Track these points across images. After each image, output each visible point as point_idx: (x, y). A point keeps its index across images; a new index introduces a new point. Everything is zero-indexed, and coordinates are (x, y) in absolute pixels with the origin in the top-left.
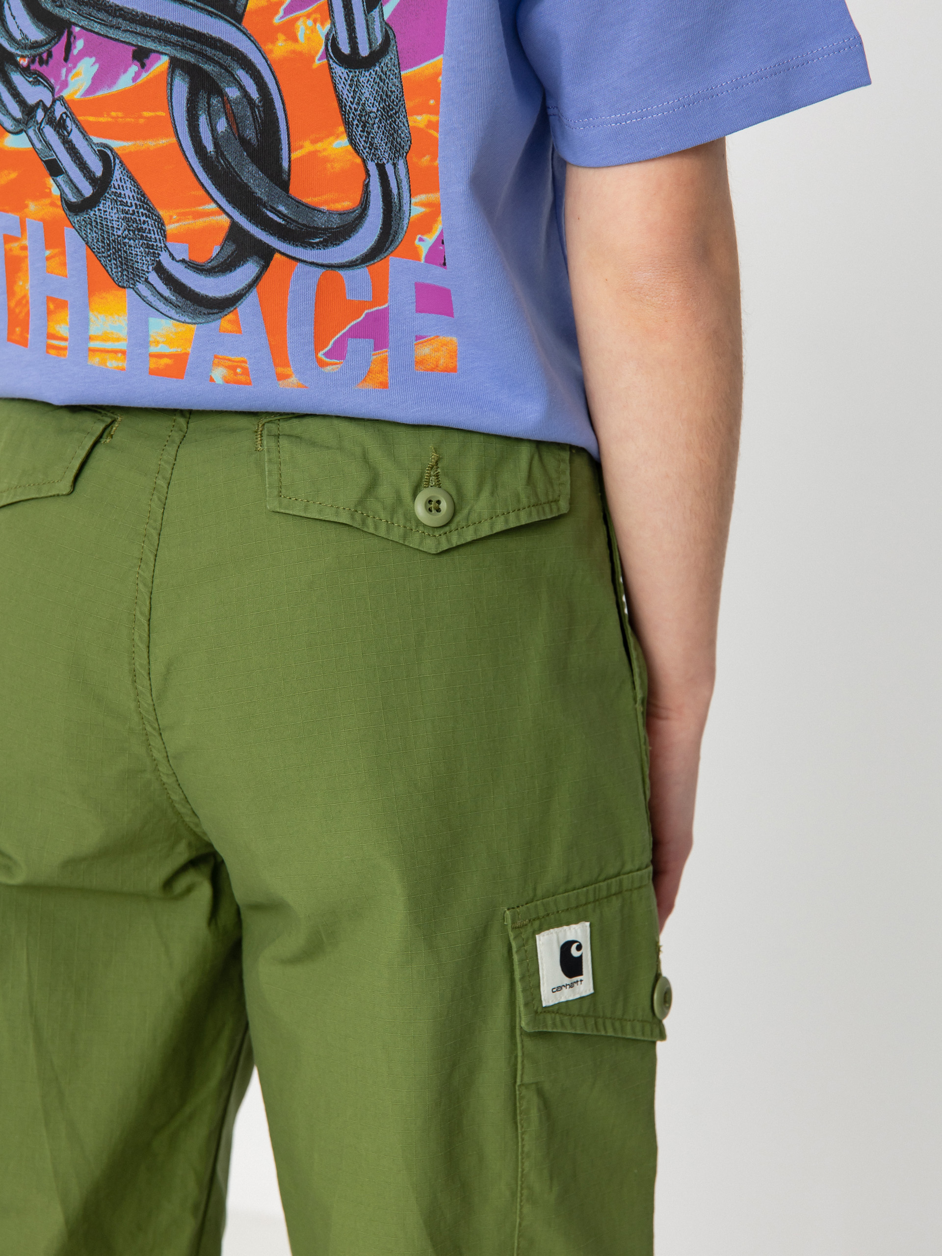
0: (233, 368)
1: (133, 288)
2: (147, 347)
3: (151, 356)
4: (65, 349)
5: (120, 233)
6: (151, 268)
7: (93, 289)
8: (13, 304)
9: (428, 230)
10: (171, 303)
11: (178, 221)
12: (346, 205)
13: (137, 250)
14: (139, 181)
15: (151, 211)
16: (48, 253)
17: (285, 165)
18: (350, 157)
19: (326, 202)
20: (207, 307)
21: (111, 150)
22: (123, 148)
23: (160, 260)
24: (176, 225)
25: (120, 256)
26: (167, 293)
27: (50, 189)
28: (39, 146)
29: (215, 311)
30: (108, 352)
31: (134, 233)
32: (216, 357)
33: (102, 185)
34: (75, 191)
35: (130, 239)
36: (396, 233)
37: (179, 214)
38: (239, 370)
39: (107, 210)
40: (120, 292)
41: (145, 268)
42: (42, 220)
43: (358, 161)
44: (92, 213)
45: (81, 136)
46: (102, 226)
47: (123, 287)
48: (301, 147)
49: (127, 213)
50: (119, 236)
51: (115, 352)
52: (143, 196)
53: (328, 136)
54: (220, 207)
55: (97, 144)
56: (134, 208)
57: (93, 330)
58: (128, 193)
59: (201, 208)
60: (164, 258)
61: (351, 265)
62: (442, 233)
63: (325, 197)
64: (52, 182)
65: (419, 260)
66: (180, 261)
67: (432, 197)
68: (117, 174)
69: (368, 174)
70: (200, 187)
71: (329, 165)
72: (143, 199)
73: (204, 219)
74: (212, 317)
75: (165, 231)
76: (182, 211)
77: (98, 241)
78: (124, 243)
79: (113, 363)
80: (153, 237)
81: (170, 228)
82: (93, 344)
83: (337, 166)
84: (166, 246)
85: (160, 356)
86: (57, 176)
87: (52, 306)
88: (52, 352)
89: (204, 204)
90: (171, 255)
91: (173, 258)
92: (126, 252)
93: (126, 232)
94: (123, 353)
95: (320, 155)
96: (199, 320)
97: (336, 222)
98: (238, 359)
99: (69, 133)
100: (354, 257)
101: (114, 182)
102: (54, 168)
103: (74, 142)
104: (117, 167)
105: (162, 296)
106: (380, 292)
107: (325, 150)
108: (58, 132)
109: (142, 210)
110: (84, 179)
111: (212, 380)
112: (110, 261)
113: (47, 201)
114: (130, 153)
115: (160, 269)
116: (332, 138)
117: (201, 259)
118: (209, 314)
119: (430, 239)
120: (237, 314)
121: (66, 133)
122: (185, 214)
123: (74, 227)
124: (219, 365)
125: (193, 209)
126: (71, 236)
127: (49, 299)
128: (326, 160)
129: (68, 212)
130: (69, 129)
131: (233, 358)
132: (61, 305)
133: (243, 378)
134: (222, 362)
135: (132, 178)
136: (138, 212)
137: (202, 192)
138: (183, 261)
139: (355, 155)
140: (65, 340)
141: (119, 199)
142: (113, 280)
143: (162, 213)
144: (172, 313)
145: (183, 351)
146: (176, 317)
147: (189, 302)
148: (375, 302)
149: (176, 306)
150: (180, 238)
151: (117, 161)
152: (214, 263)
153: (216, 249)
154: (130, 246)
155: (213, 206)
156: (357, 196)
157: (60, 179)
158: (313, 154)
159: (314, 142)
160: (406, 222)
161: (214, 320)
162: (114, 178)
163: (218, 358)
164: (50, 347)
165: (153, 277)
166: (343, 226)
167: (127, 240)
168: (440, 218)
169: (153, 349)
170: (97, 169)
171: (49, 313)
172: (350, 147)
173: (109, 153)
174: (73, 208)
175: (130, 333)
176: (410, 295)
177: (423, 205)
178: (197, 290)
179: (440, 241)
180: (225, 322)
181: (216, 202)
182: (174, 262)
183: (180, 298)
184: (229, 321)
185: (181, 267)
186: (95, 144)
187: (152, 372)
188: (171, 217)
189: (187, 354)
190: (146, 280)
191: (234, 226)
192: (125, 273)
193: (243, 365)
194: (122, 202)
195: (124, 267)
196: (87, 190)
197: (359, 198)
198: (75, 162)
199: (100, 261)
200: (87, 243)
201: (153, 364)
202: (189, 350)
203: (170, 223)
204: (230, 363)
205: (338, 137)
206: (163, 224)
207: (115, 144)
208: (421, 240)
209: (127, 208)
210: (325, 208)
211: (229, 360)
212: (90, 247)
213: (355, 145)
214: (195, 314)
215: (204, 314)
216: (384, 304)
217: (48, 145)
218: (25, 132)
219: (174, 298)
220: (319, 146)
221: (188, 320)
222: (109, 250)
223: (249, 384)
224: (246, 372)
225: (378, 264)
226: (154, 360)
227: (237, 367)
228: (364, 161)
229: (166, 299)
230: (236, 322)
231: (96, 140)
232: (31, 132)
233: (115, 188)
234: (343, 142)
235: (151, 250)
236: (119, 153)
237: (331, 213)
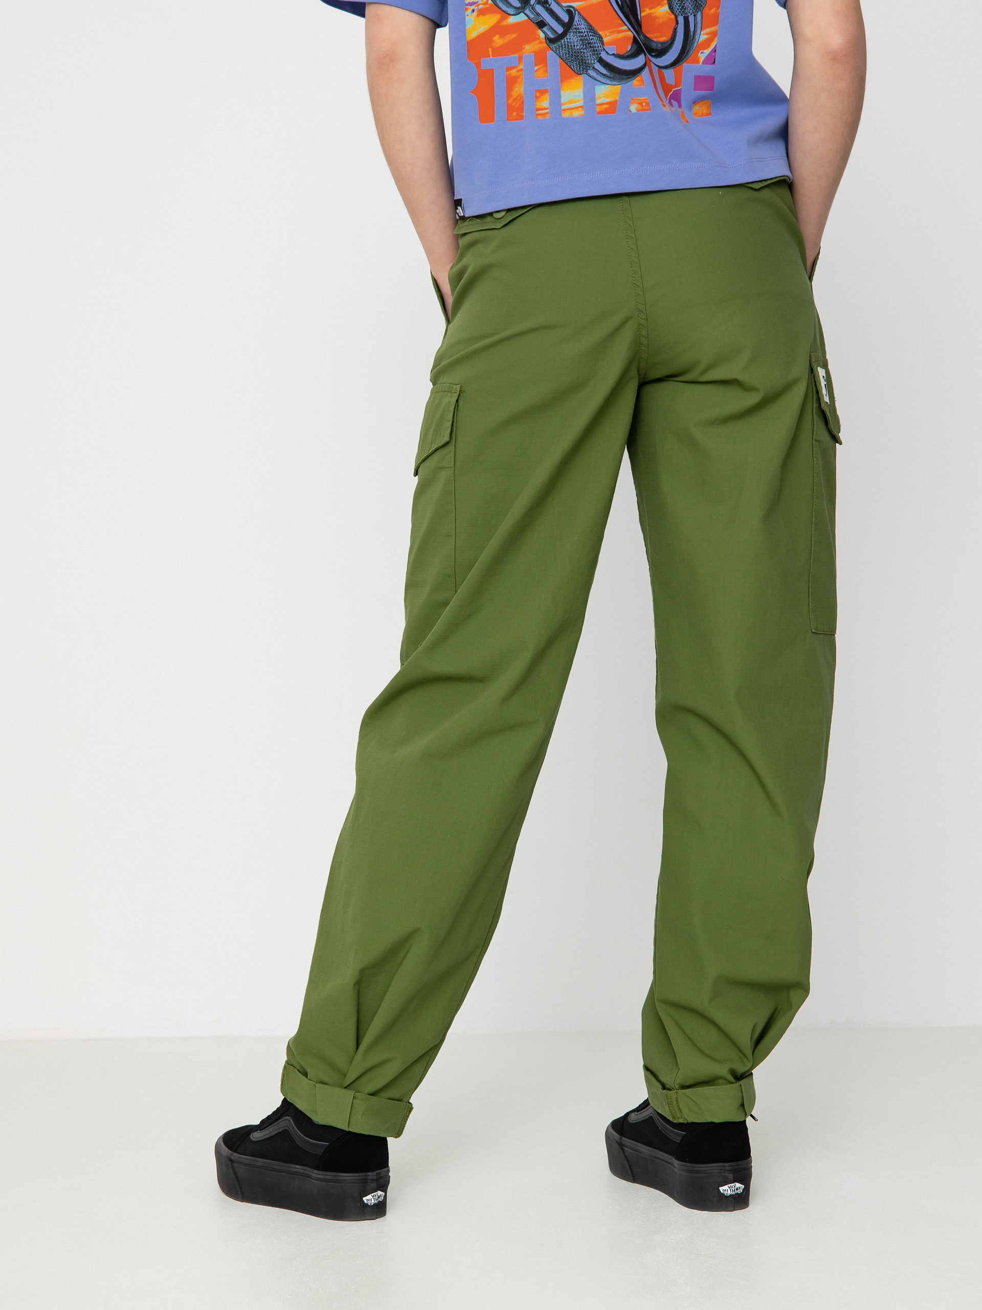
0: (641, 104)
1: (586, 73)
2: (595, 100)
3: (597, 105)
4: (548, 113)
5: (578, 47)
6: (596, 61)
7: (564, 78)
8: (510, 102)
9: (708, 46)
10: (607, 76)
11: (610, 36)
12: (664, 39)
13: (588, 54)
14: (588, 20)
15: (595, 33)
16: (536, 68)
17: (640, 18)
18: (668, 15)
19: (656, 37)
20: (626, 75)
21: (573, 7)
22: (580, 6)
23: (601, 57)
24: (609, 37)
25: (579, 59)
26: (604, 71)
27: (539, 36)
28: (532, 16)
29: (631, 76)
30: (573, 109)
31: (586, 46)
32: (632, 99)
33: (567, 26)
34: (553, 32)
35: (584, 49)
36: (688, 51)
37: (610, 32)
38: (644, 104)
39: (572, 38)
40: (579, 77)
41: (592, 62)
42: (534, 52)
43: (673, 17)
44: (562, 41)
45: (557, 5)
46: (569, 47)
47: (581, 74)
48: (645, 11)
49: (582, 36)
50: (578, 49)
51: (577, 108)
52: (591, 26)
53: (657, 6)
54: (628, 28)
55: (566, 7)
56: (586, 33)
57: (563, 100)
58: (583, 27)
59: (621, 28)
60: (604, 55)
61: (666, 67)
62: (716, 45)
63: (655, 35)
64: (540, 31)
65: (699, 63)
66: (612, 55)
67: (713, 29)
68: (577, 18)
69: (677, 23)
70: (619, 19)
71: (657, 20)
72: (591, 28)
73: (622, 34)
74: (629, 79)
75: (603, 41)
76: (612, 30)
77: (566, 54)
78: (581, 52)
79: (576, 114)
80: (597, 45)
81: (605, 40)
82: (563, 107)
83: (661, 20)
84: (604, 49)
85: (602, 104)
86: (543, 28)
87: (538, 94)
88: (540, 117)
89: (622, 27)
90: (607, 52)
91: (608, 54)
92: (582, 56)
93: (582, 46)
94: (582, 107)
95: (653, 15)
96: (622, 82)
97: (659, 47)
98: (644, 98)
99: (550, 5)
100: (667, 64)
101: (575, 23)
102: (541, 24)
103: (553, 8)
104: (576, 15)
105: (602, 74)
106: (678, 81)
107: (655, 13)
108: (544, 7)
109: (590, 33)
110: (559, 25)
111: (630, 111)
112: (573, 63)
113: (538, 42)
114: (583, 7)
115: (601, 61)
116: (659, 7)
117: (621, 53)
118: (627, 78)
119: (707, 52)
120: (642, 76)
121: (548, 5)
122: (613, 32)
123: (552, 50)
124: (634, 103)
125: (617, 29)
126: (552, 56)
127: (537, 91)
128: (656, 17)
129: (549, 44)
130: (550, 3)
131: (640, 98)
132: (543, 92)
133: (646, 108)
134: (636, 101)
135: (584, 19)
136: (588, 35)
137: (620, 21)
138: (613, 54)
139: (671, 14)
140: (547, 109)
141: (578, 31)
142: (575, 72)
143: (601, 33)
144: (608, 81)
145: (615, 100)
146: (610, 83)
147: (616, 74)
148: (676, 86)
149: (610, 78)
150: (610, 43)
151: (576, 12)
152: (629, 53)
153: (630, 47)
154: (584, 53)
155: (626, 27)
156: (670, 35)
157: (545, 29)
158: (650, 14)
159: (650, 9)
160: (696, 44)
161: (630, 81)
162: (575, 21)
163: (634, 100)
164: (537, 115)
165: (598, 66)
166: (663, 49)
167: (582, 50)
168: (716, 38)
169: (598, 102)
170: (565, 18)
171: (537, 98)
172: (669, 11)
173: (572, 9)
174: (551, 41)
175: (584, 96)
176: (692, 81)
177: (707, 34)
178: (621, 67)
179: (714, 50)
180: (635, 82)
181: (627, 26)
182: (609, 56)
183: (612, 73)
184: (638, 81)
185: (612, 57)
186: (564, 7)
187: (599, 113)
188: (606, 34)
189: (616, 101)
190: (594, 68)
191: (634, 36)
192: (581, 66)
193: (646, 101)
194: (579, 32)
195: (581, 64)
196: (560, 30)
197: (671, 36)
198: (553, 18)
199: (567, 64)
200: (560, 57)
201: (598, 109)
202: (618, 98)
203: (605, 37)
204: (639, 101)
205: (663, 5)
206: (602, 38)
207: (575, 4)
208: (702, 53)
209: (582, 34)
210: (655, 40)
211: (639, 100)
212: (561, 58)
213: (672, 9)
214: (620, 80)
215: (625, 79)
216: (679, 87)
217: (538, 14)
218: (523, 12)
219: (609, 74)
220: (653, 11)
221: (616, 84)
222: (572, 57)
223: (650, 110)
224: (648, 104)
225: (678, 67)
226: (598, 107)
227: (643, 103)
228: (676, 17)
229: (604, 75)
230: (642, 81)
231: (564, 4)
232: (527, 11)
233: (575, 25)
234: (665, 8)
235: (596, 52)
236: (577, 8)
237: (657, 42)
